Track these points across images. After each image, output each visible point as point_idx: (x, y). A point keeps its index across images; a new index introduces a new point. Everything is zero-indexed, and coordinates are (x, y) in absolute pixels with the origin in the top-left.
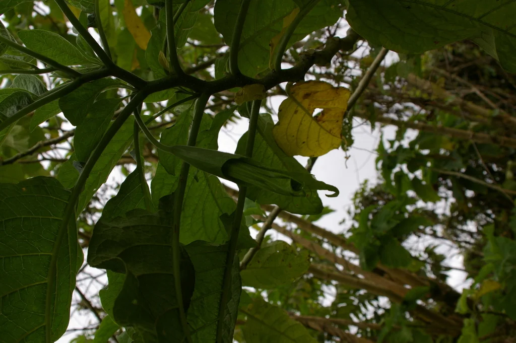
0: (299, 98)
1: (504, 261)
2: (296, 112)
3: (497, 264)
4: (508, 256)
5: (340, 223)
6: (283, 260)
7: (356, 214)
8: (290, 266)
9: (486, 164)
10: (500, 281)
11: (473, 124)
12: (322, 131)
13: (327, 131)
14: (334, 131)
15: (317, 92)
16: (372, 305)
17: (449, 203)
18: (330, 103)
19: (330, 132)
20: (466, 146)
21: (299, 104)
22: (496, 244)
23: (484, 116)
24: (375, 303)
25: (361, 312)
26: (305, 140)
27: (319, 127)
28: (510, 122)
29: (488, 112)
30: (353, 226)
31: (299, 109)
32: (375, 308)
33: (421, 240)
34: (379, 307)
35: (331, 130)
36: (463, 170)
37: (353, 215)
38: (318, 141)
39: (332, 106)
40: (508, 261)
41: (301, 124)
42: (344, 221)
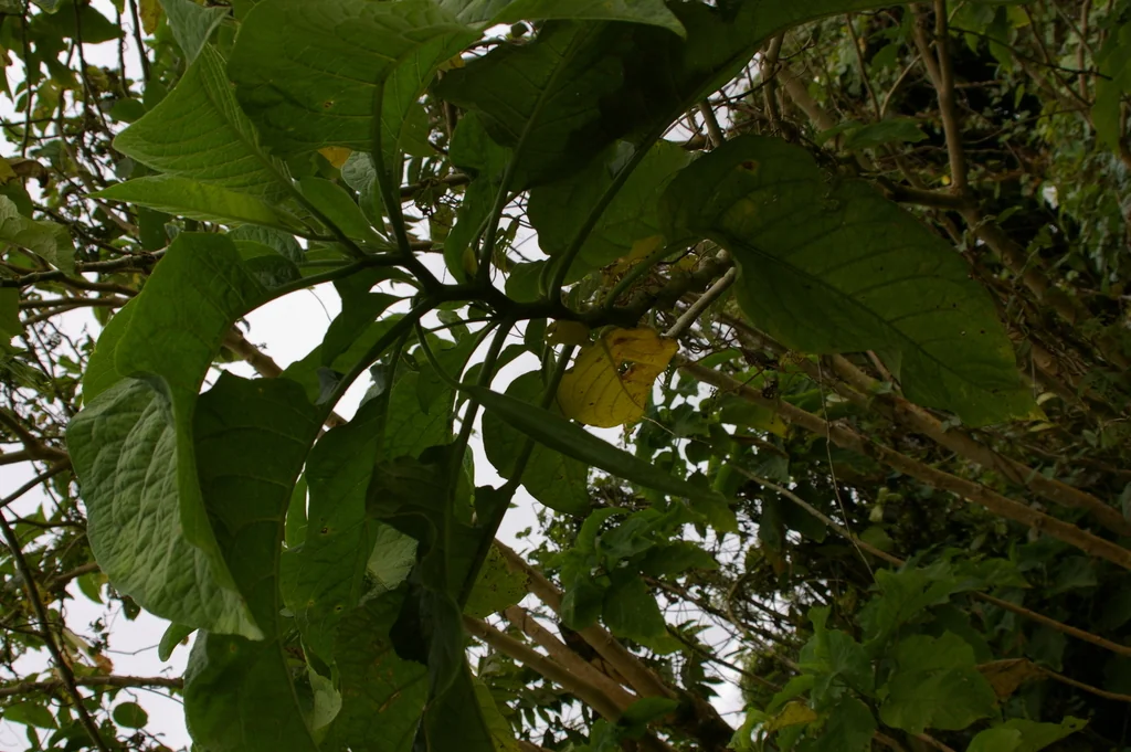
0: (610, 343)
1: (834, 674)
2: (599, 360)
3: (820, 677)
4: (843, 667)
5: (519, 535)
6: (486, 577)
7: (554, 523)
8: (494, 588)
9: (840, 485)
10: (819, 710)
11: (833, 399)
12: (623, 394)
13: (629, 394)
14: (640, 398)
15: (635, 339)
16: (545, 717)
17: (746, 547)
18: (648, 357)
19: (632, 398)
20: (810, 440)
21: (607, 350)
22: (826, 641)
23: (861, 387)
24: (552, 714)
25: (520, 726)
26: (595, 402)
27: (620, 388)
28: (907, 412)
29: (870, 382)
30: (543, 546)
31: (605, 357)
32: (550, 724)
33: (675, 607)
34: (558, 724)
35: (635, 395)
36: (792, 485)
37: (548, 523)
38: (612, 407)
39: (649, 362)
40: (840, 676)
41: (599, 377)
42: (528, 532)
